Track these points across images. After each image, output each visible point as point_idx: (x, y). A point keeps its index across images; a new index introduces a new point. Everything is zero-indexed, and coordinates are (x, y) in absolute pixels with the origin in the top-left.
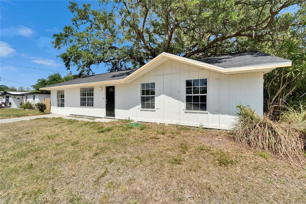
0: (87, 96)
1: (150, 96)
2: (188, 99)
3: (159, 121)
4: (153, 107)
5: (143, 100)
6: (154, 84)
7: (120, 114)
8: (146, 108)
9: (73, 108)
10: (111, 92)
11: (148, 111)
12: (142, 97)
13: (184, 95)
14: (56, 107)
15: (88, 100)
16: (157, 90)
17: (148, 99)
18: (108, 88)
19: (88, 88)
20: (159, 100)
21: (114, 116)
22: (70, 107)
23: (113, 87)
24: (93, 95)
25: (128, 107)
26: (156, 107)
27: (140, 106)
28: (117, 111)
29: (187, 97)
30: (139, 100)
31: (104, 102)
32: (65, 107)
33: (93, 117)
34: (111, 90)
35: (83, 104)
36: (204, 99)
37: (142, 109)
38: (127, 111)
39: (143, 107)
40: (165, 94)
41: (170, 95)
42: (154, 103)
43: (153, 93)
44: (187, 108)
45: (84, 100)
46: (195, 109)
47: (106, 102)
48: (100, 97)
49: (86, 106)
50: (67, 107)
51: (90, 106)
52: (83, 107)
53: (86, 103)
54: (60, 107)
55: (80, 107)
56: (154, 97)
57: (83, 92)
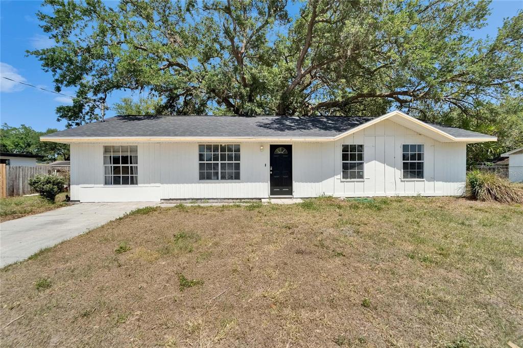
0: (221, 160)
1: (357, 162)
2: (405, 166)
3: (371, 194)
4: (361, 177)
5: (345, 167)
6: (362, 146)
7: (302, 189)
8: (350, 178)
10: (282, 155)
11: (354, 181)
12: (344, 164)
13: (400, 162)
14: (102, 185)
15: (223, 168)
16: (366, 153)
17: (353, 166)
19: (223, 144)
20: (370, 167)
21: (290, 192)
22: (162, 184)
23: (289, 147)
24: (237, 159)
25: (319, 178)
26: (365, 176)
27: (340, 176)
29: (404, 163)
30: (340, 167)
32: (139, 185)
33: (237, 199)
34: (282, 152)
35: (207, 176)
36: (421, 166)
37: (344, 180)
38: (317, 184)
39: (346, 177)
40: (378, 161)
41: (384, 161)
42: (363, 172)
43: (361, 157)
44: (404, 177)
45: (209, 168)
46: (412, 177)
47: (271, 171)
49: (218, 179)
50: (150, 183)
51: (229, 179)
52: (208, 183)
53: (217, 173)
54: (119, 183)
55: (199, 183)
56: (362, 164)
57: (208, 152)
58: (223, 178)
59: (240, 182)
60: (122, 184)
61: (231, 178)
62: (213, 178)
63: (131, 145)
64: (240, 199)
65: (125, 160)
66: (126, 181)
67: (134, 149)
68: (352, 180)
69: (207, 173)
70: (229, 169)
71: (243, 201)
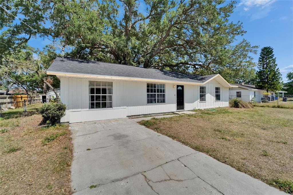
0: (157, 92)
4: (205, 100)
7: (188, 106)
8: (202, 101)
9: (134, 107)
13: (215, 94)
14: (88, 109)
15: (158, 96)
16: (206, 90)
17: (203, 96)
19: (158, 84)
22: (128, 106)
23: (183, 86)
24: (164, 92)
27: (199, 100)
30: (199, 96)
31: (175, 98)
32: (113, 108)
33: (164, 113)
37: (200, 102)
38: (192, 104)
43: (205, 92)
45: (152, 97)
46: (217, 100)
49: (156, 102)
50: (120, 106)
51: (160, 102)
52: (151, 105)
53: (155, 100)
54: (100, 107)
55: (146, 105)
56: (205, 94)
57: (151, 88)
58: (158, 102)
59: (165, 104)
60: (102, 108)
61: (161, 102)
62: (153, 102)
63: (108, 81)
64: (165, 113)
65: (104, 91)
66: (104, 106)
67: (111, 84)
68: (203, 102)
69: (151, 100)
70: (160, 97)
71: (166, 114)
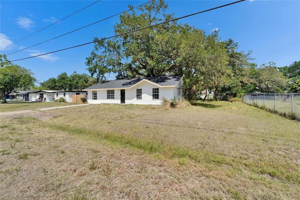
0: (111, 94)
2: (153, 95)
3: (143, 104)
4: (141, 98)
5: (137, 96)
6: (141, 89)
7: (127, 102)
9: (103, 100)
10: (123, 92)
11: (139, 100)
12: (137, 95)
13: (152, 93)
15: (111, 96)
16: (142, 91)
17: (139, 95)
18: (121, 90)
19: (111, 90)
20: (144, 96)
21: (125, 103)
22: (101, 100)
23: (124, 90)
24: (114, 94)
25: (131, 99)
27: (136, 98)
28: (126, 101)
30: (136, 96)
31: (120, 97)
32: (97, 100)
34: (123, 91)
35: (108, 98)
36: (158, 95)
39: (137, 98)
40: (145, 94)
41: (147, 94)
44: (153, 98)
45: (109, 96)
46: (155, 99)
48: (118, 94)
50: (99, 99)
56: (141, 94)
57: (109, 92)
58: (111, 98)
59: (114, 100)
61: (113, 98)
69: (108, 97)
